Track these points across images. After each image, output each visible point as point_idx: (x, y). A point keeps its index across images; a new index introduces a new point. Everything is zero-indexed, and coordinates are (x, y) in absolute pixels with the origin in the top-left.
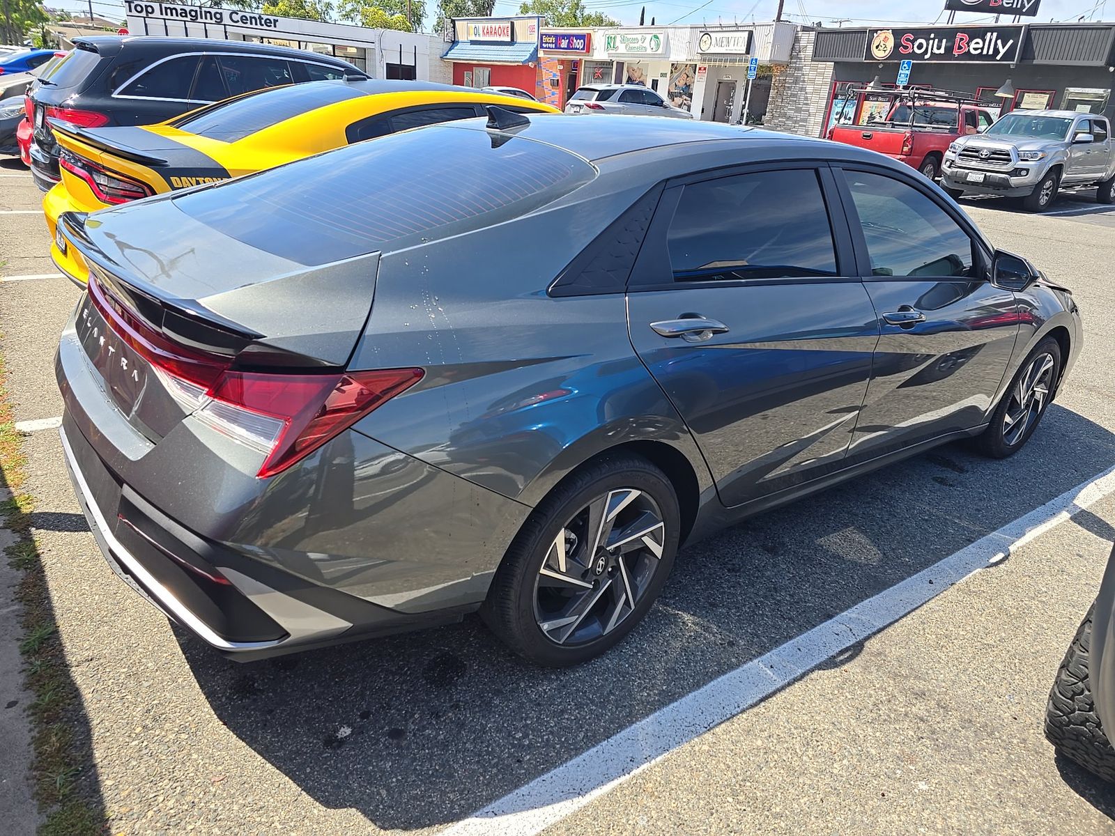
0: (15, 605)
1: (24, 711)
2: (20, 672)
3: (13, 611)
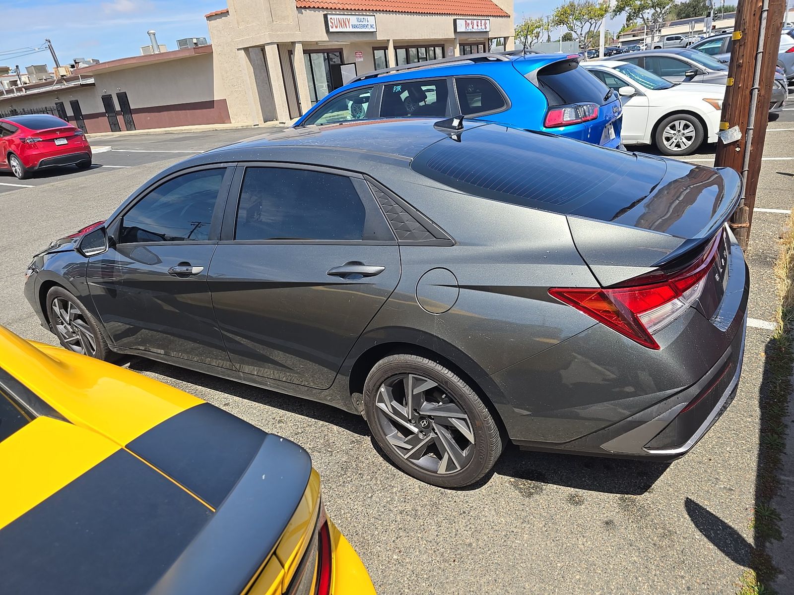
0: (783, 480)
1: (789, 416)
2: (788, 435)
3: (785, 475)
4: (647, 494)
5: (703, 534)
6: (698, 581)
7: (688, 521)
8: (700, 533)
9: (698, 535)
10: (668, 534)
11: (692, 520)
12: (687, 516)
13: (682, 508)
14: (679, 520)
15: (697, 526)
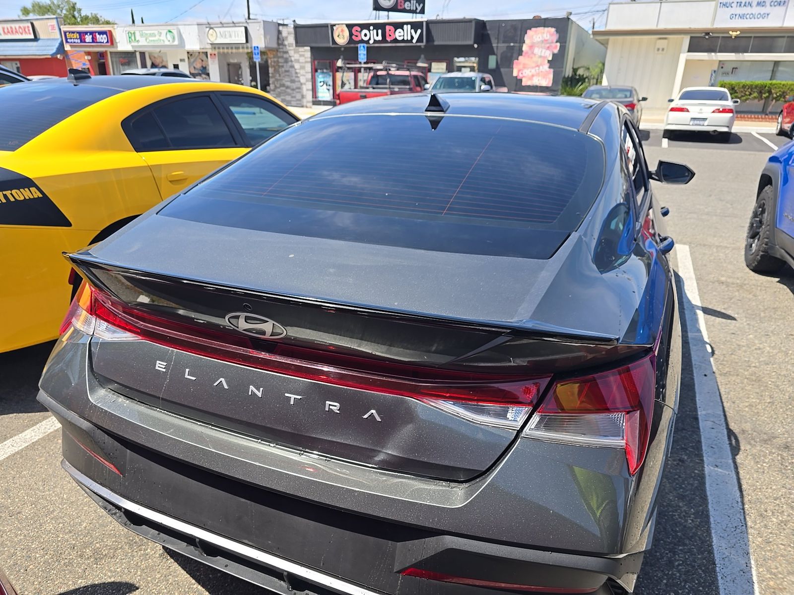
4: (161, 552)
5: (80, 588)
6: (31, 567)
7: (105, 579)
8: (82, 585)
9: (81, 583)
10: (98, 556)
11: (104, 583)
12: (112, 580)
13: (126, 579)
14: (111, 571)
15: (94, 586)
